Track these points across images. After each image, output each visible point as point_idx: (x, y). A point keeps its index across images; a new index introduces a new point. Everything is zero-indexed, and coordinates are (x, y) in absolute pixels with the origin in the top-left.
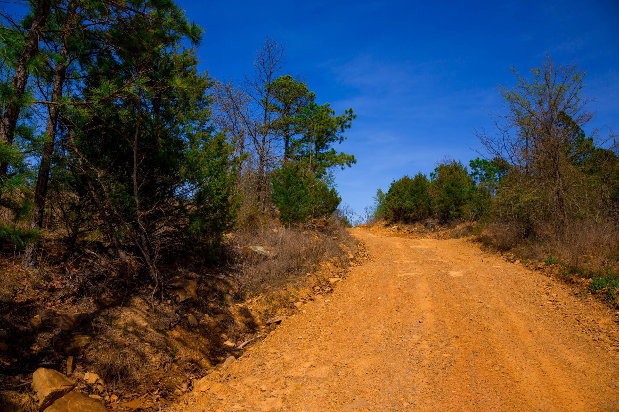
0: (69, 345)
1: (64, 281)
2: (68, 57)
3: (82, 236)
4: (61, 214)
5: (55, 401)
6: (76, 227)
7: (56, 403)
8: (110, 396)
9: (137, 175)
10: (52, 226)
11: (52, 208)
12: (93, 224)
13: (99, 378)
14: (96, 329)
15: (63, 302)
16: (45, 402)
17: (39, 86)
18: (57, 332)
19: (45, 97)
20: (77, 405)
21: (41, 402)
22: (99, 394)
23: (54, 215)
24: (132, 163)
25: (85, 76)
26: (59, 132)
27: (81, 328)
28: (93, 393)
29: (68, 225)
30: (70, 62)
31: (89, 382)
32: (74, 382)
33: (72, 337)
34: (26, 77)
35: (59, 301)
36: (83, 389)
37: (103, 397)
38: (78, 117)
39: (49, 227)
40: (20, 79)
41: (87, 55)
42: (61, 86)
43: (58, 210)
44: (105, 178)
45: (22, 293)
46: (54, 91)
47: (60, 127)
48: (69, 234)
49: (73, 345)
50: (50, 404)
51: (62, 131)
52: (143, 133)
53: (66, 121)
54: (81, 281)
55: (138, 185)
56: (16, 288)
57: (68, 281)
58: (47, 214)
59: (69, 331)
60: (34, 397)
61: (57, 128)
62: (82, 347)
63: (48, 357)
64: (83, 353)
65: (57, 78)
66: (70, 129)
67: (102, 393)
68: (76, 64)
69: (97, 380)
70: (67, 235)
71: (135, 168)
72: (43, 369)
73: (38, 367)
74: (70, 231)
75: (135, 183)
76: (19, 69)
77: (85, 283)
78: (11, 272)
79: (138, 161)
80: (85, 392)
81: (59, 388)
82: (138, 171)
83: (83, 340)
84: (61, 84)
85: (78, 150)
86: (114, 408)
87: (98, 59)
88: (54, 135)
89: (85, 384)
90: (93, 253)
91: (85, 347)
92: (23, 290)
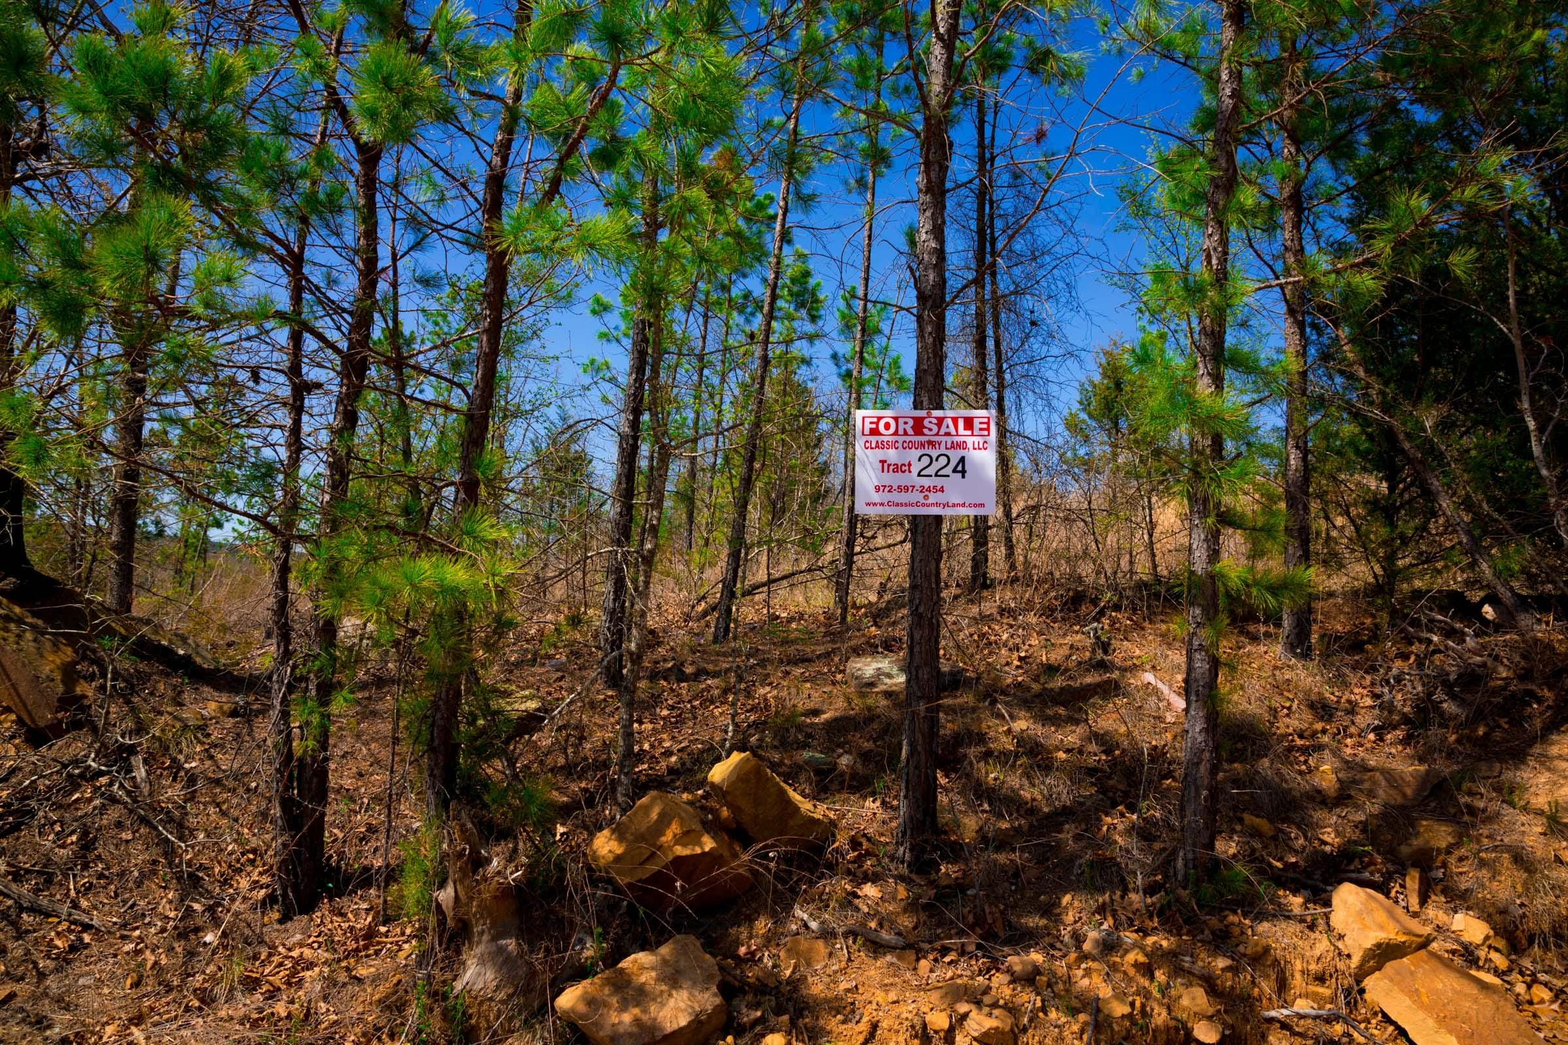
0: (1406, 839)
1: (1378, 690)
2: (1301, 159)
3: (1408, 580)
4: (1350, 531)
5: (1388, 964)
6: (1391, 558)
7: (1390, 967)
8: (1529, 987)
9: (1532, 403)
10: (1333, 561)
11: (1327, 518)
12: (1430, 544)
13: (1492, 933)
14: (1472, 811)
15: (1381, 738)
16: (1364, 960)
17: (1251, 246)
18: (1373, 807)
19: (1270, 267)
20: (1440, 986)
21: (1355, 961)
22: (1497, 972)
23: (1334, 534)
24: (1512, 371)
25: (1348, 189)
26: (1314, 337)
27: (1433, 805)
28: (1479, 968)
29: (1368, 555)
30: (1308, 169)
31: (1466, 938)
32: (1427, 930)
33: (1412, 823)
34: (1224, 242)
35: (1372, 736)
36: (1453, 952)
37: (1508, 983)
38: (1350, 295)
39: (1325, 563)
40: (1215, 249)
41: (1342, 137)
42: (1299, 230)
43: (1340, 521)
44: (1445, 426)
45: (1288, 715)
46: (1286, 248)
47: (1314, 326)
48: (1375, 576)
49: (1416, 843)
50: (1379, 968)
51: (1320, 333)
52: (1534, 284)
53: (1324, 309)
54: (1420, 688)
55: (1541, 429)
56: (1274, 704)
57: (1386, 690)
58: (1318, 534)
59: (1402, 808)
60: (1340, 944)
61: (1308, 330)
62: (1439, 850)
63: (1362, 862)
64: (1444, 865)
65: (1285, 217)
66: (1336, 325)
67: (1504, 973)
68: (1322, 167)
69: (1487, 938)
70: (1371, 580)
71: (1525, 384)
72: (1352, 887)
73: (1340, 882)
74: (1378, 569)
75: (1532, 425)
76: (1210, 230)
77: (1430, 694)
78: (1259, 669)
79: (1531, 362)
80: (1458, 961)
81: (1392, 936)
82: (1534, 391)
83: (1439, 835)
84: (1297, 226)
85: (1366, 371)
86: (1544, 1019)
87: (1370, 135)
88: (1304, 347)
89: (1457, 941)
90: (1440, 617)
91: (1448, 852)
92: (1289, 708)
